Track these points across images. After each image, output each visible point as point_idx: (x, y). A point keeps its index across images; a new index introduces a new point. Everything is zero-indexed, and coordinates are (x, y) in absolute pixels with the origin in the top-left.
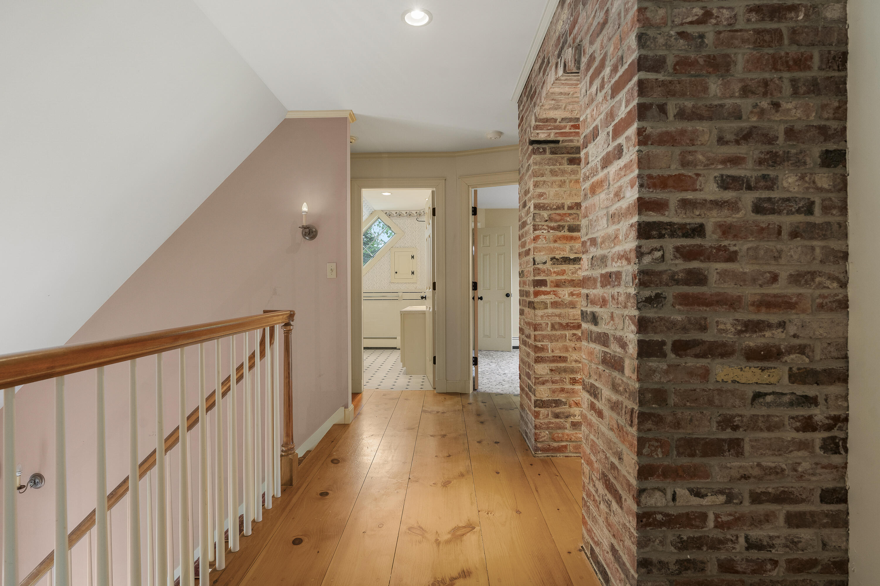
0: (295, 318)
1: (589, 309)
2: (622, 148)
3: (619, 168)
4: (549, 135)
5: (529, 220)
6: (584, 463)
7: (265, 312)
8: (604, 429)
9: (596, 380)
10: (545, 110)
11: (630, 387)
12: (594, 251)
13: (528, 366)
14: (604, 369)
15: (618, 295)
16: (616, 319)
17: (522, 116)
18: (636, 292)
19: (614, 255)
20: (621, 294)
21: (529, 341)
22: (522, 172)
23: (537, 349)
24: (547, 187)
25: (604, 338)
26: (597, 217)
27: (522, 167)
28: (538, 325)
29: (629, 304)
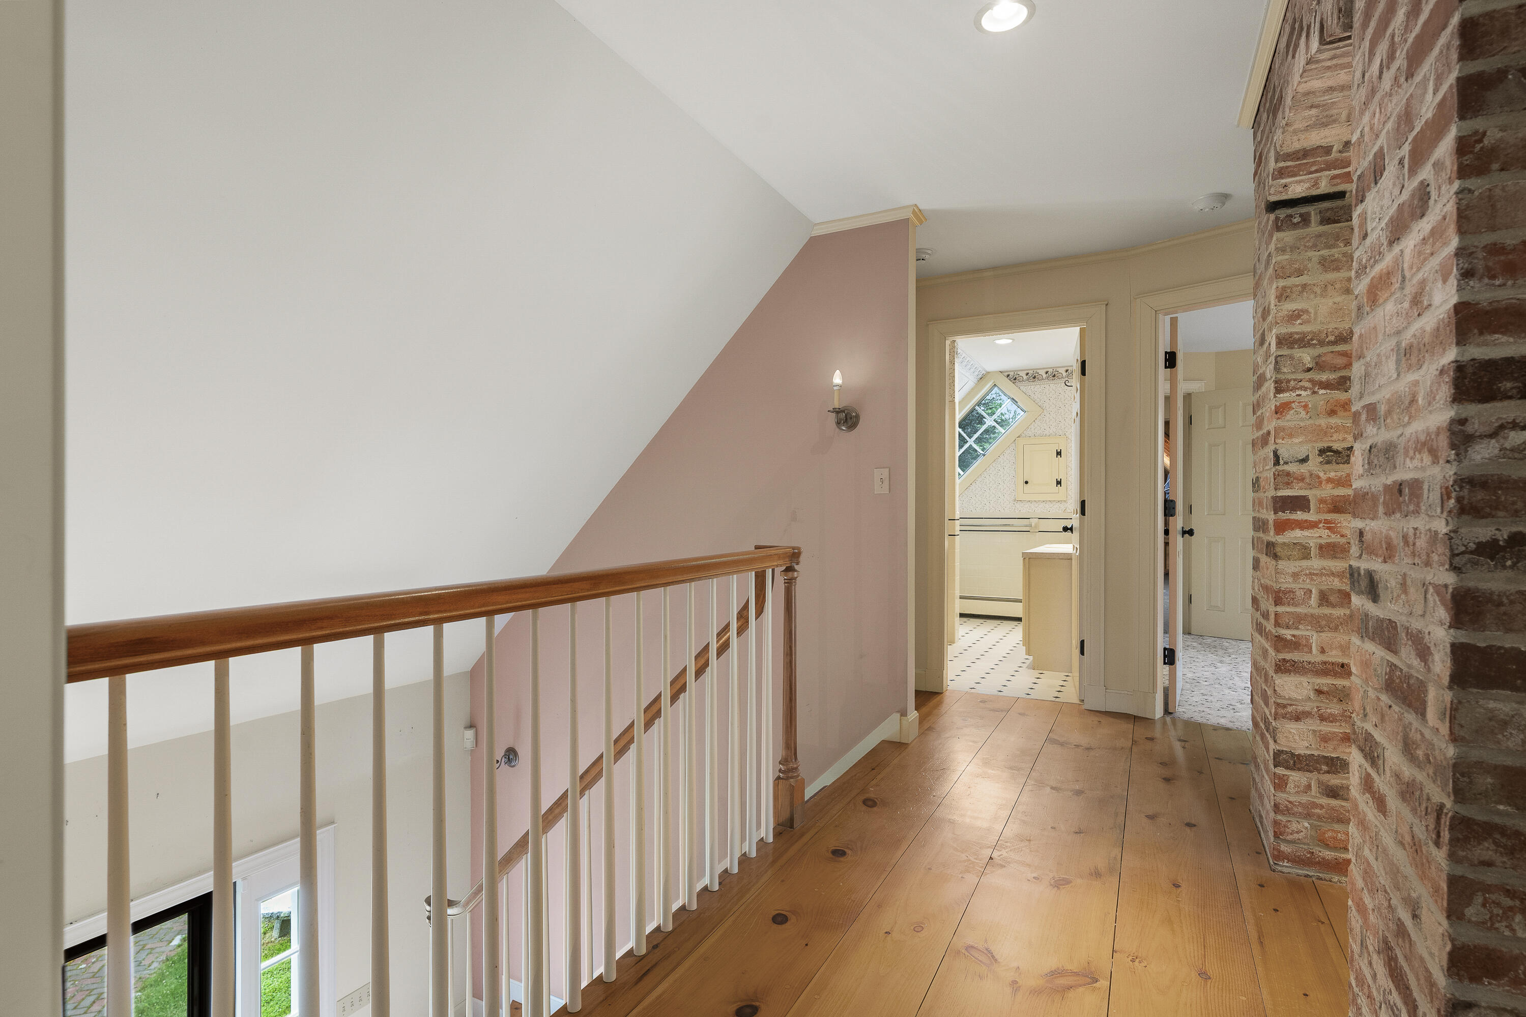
0: (802, 559)
1: (1364, 565)
2: (1428, 189)
3: (1421, 238)
4: (1316, 184)
5: (1268, 371)
6: (1353, 908)
7: (757, 547)
8: (1388, 840)
9: (1376, 726)
10: (1295, 132)
11: (1437, 752)
12: (1375, 434)
13: (1265, 677)
14: (1390, 703)
15: (1415, 534)
16: (1412, 590)
17: (1261, 153)
18: (1449, 528)
19: (1408, 442)
20: (1420, 533)
21: (1267, 625)
22: (1259, 272)
23: (1280, 643)
24: (1312, 296)
25: (1389, 631)
26: (1379, 355)
27: (1259, 260)
28: (1285, 593)
29: (1435, 557)
